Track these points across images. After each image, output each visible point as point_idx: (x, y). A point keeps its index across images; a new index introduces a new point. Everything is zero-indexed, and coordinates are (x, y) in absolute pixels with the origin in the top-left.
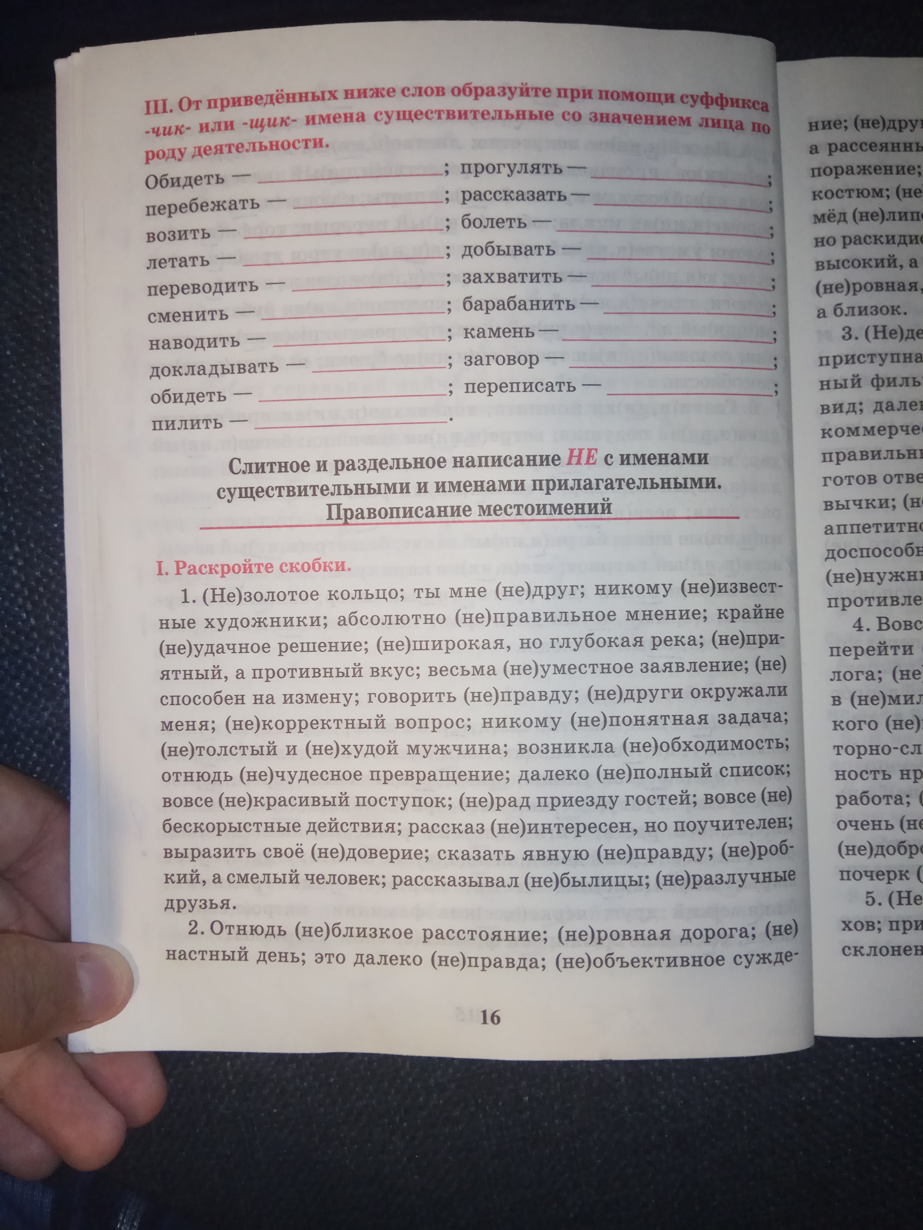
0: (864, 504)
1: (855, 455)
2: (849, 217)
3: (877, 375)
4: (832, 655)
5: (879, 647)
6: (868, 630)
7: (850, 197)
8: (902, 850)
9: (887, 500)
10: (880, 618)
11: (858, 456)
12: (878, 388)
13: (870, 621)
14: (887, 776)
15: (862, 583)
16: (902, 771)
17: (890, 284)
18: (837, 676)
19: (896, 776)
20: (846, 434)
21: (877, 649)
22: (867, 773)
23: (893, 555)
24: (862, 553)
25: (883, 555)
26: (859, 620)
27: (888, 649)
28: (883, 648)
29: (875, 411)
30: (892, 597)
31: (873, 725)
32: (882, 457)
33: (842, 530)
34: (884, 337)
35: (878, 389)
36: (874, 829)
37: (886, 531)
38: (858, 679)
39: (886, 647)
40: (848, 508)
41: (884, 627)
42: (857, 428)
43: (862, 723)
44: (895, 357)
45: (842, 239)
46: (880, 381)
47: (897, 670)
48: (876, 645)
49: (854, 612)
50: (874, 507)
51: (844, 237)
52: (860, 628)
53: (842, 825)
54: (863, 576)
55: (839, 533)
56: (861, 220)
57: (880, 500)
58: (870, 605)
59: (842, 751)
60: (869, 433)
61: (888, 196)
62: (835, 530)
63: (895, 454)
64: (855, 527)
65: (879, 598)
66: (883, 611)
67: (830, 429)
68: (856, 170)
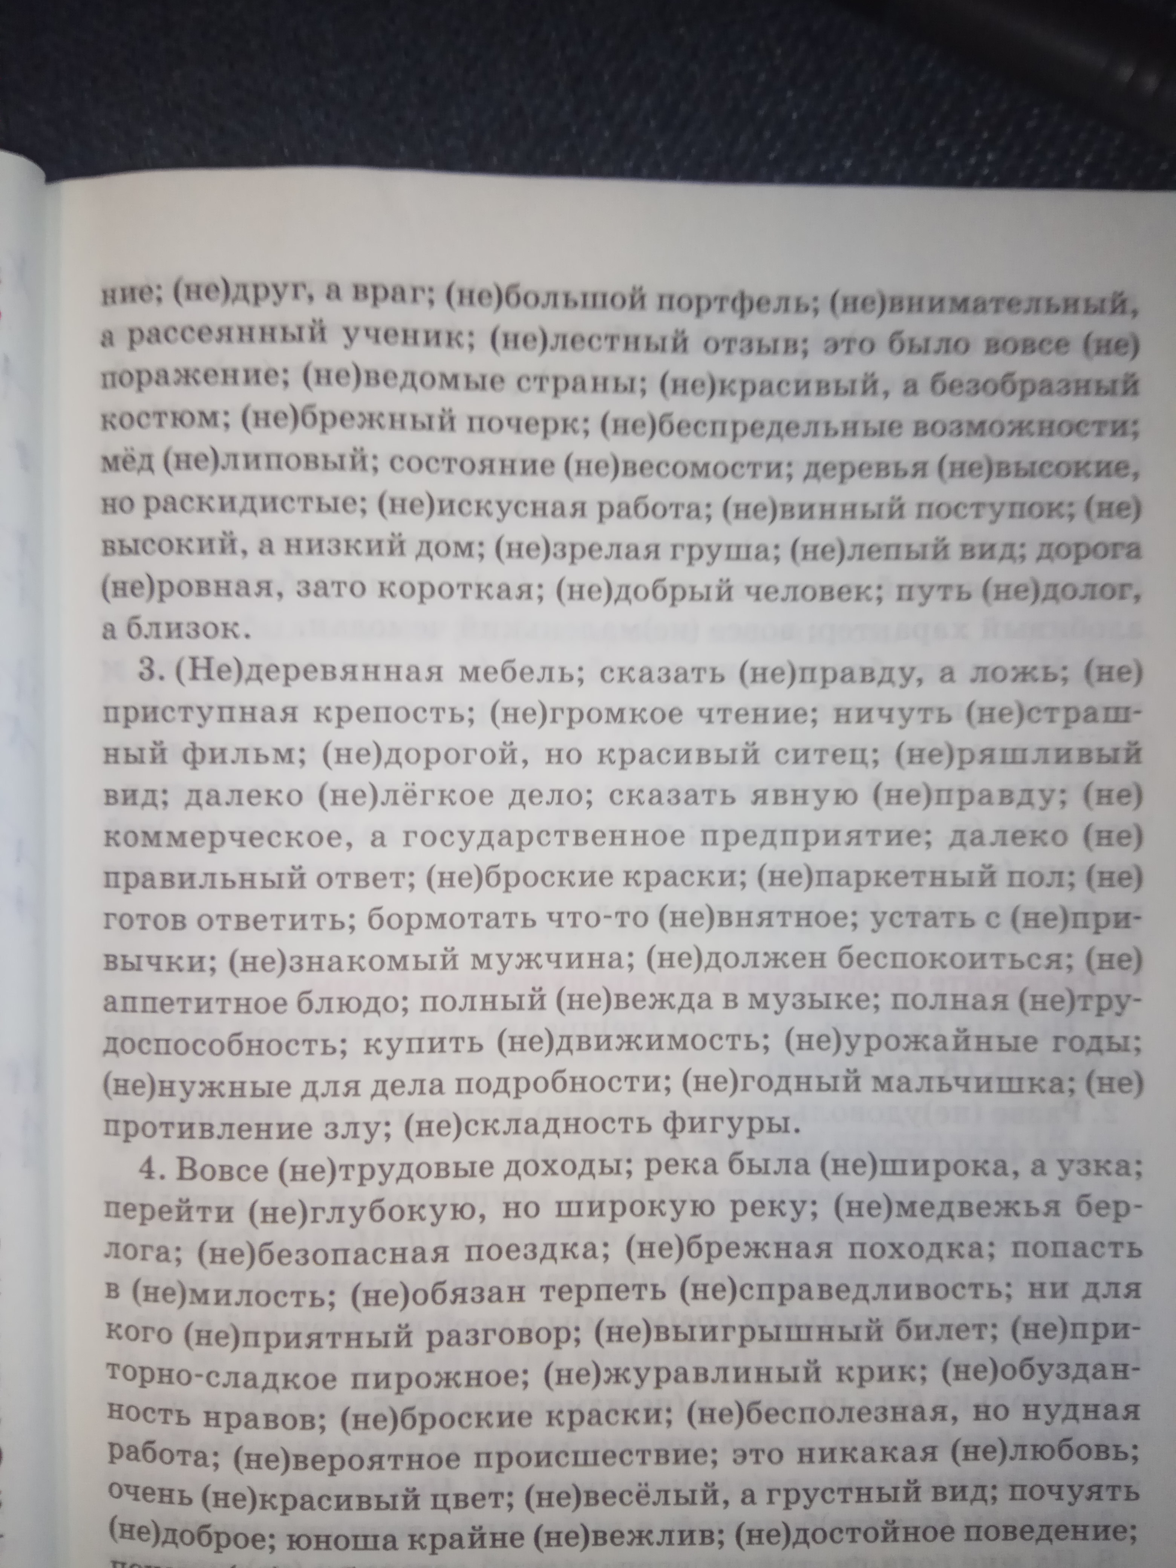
0: (164, 964)
1: (152, 880)
2: (158, 462)
3: (193, 744)
4: (108, 1215)
5: (179, 1208)
6: (162, 1177)
7: (160, 425)
8: (205, 1539)
9: (201, 959)
10: (182, 1159)
11: (158, 881)
12: (194, 765)
13: (165, 1164)
14: (183, 1419)
15: (156, 1097)
16: (208, 1413)
17: (223, 584)
18: (116, 1250)
19: (199, 1419)
20: (141, 842)
21: (175, 1211)
22: (153, 1411)
23: (208, 1052)
24: (158, 1047)
25: (191, 1051)
26: (149, 1161)
27: (193, 1211)
28: (184, 1211)
29: (188, 805)
30: (203, 1125)
31: (165, 1336)
32: (196, 884)
33: (129, 1006)
34: (209, 677)
35: (194, 768)
36: (161, 1501)
37: (199, 1010)
38: (144, 1258)
39: (189, 1209)
40: (139, 969)
41: (188, 1174)
42: (157, 834)
43: (149, 1332)
44: (226, 712)
45: (143, 502)
46: (199, 754)
47: (206, 1248)
48: (173, 1203)
49: (142, 1146)
50: (180, 970)
51: (147, 499)
52: (150, 1174)
53: (117, 1490)
54: (158, 1086)
55: (125, 1010)
56: (178, 467)
57: (191, 958)
58: (167, 1136)
59: (119, 1373)
60: (176, 842)
61: (227, 425)
62: (119, 1005)
63: (219, 881)
64: (149, 1003)
65: (181, 1124)
66: (187, 1147)
67: (117, 832)
68: (172, 376)
